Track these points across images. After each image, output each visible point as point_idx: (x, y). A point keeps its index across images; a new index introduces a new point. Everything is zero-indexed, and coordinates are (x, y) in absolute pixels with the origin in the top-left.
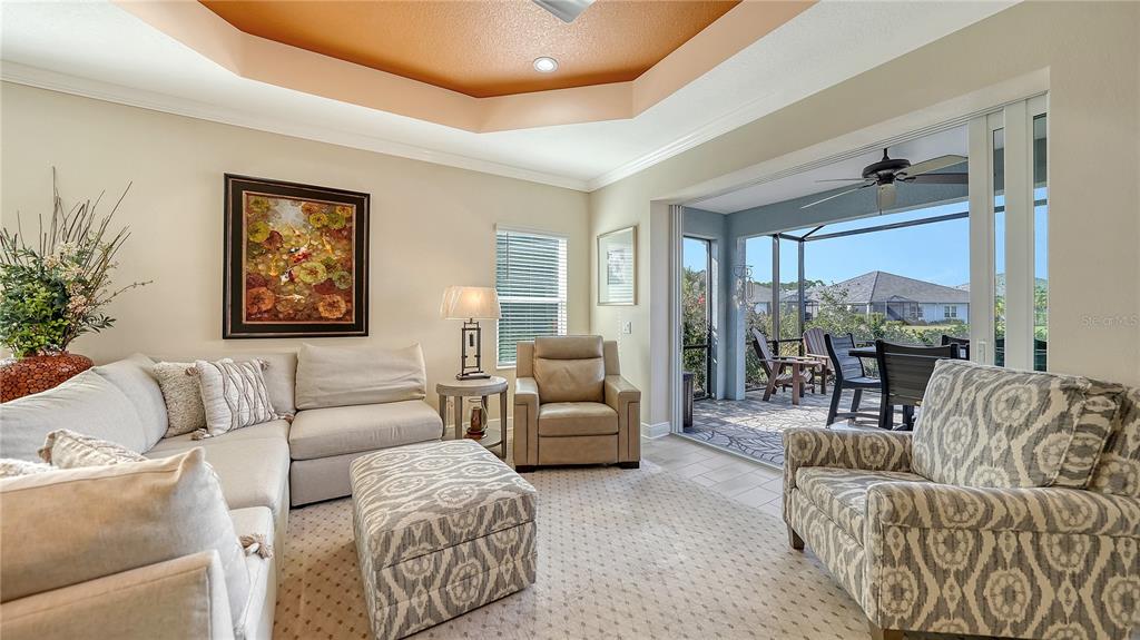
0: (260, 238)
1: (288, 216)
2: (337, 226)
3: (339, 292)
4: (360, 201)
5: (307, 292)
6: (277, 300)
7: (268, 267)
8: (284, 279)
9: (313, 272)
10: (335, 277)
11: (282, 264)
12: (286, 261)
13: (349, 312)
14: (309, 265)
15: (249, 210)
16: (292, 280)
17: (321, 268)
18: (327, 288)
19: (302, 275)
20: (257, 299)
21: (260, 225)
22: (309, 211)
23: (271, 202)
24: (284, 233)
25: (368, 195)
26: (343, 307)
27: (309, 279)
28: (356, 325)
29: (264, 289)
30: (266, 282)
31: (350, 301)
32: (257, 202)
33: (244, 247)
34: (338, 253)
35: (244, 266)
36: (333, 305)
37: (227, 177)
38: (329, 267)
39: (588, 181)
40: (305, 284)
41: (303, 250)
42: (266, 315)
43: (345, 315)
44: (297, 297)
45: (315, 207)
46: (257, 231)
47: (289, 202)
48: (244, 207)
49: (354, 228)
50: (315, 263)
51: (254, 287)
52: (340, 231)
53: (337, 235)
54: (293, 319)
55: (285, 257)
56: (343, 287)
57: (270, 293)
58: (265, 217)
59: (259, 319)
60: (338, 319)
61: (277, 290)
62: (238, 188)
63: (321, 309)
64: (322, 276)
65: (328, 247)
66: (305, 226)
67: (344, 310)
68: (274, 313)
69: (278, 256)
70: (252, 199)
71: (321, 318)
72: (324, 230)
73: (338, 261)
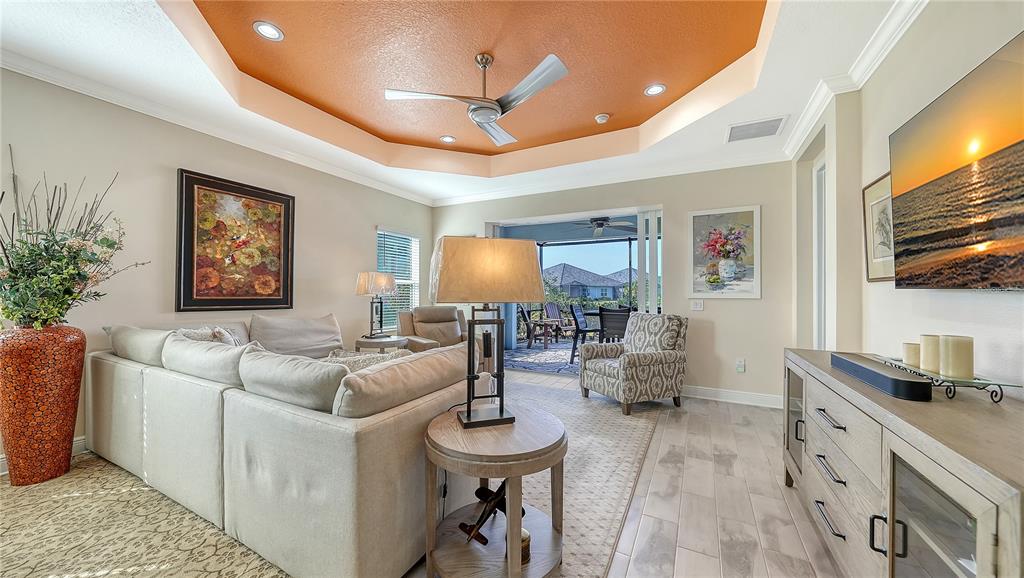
0: (208, 226)
1: (231, 209)
2: (269, 220)
3: (270, 273)
4: (288, 202)
5: (245, 272)
6: (222, 279)
7: (215, 251)
8: (227, 261)
9: (250, 256)
10: (267, 261)
11: (226, 248)
12: (229, 247)
13: (277, 289)
14: (248, 250)
15: (200, 202)
16: (234, 262)
17: (257, 253)
18: (260, 270)
19: (242, 259)
20: (205, 278)
21: (209, 215)
22: (247, 206)
23: (218, 196)
24: (228, 222)
25: (293, 198)
26: (273, 285)
27: (247, 262)
28: (283, 299)
29: (211, 269)
30: (213, 264)
31: (278, 281)
32: (205, 195)
33: (196, 232)
34: (270, 242)
35: (196, 250)
36: (265, 284)
37: (182, 172)
38: (263, 253)
39: (434, 200)
40: (244, 265)
41: (243, 237)
42: (212, 291)
43: (275, 291)
44: (238, 276)
45: (253, 203)
46: (205, 220)
47: (232, 197)
48: (196, 199)
49: (282, 223)
50: (252, 249)
51: (202, 267)
52: (271, 224)
53: (268, 227)
54: (233, 295)
55: (229, 243)
56: (274, 269)
57: (215, 273)
58: (212, 208)
59: (207, 295)
60: (269, 295)
61: (222, 271)
62: (189, 182)
63: (256, 287)
64: (258, 260)
65: (262, 236)
66: (244, 218)
67: (274, 288)
68: (218, 289)
69: (222, 242)
70: (202, 192)
71: (256, 294)
72: (260, 222)
73: (270, 248)
